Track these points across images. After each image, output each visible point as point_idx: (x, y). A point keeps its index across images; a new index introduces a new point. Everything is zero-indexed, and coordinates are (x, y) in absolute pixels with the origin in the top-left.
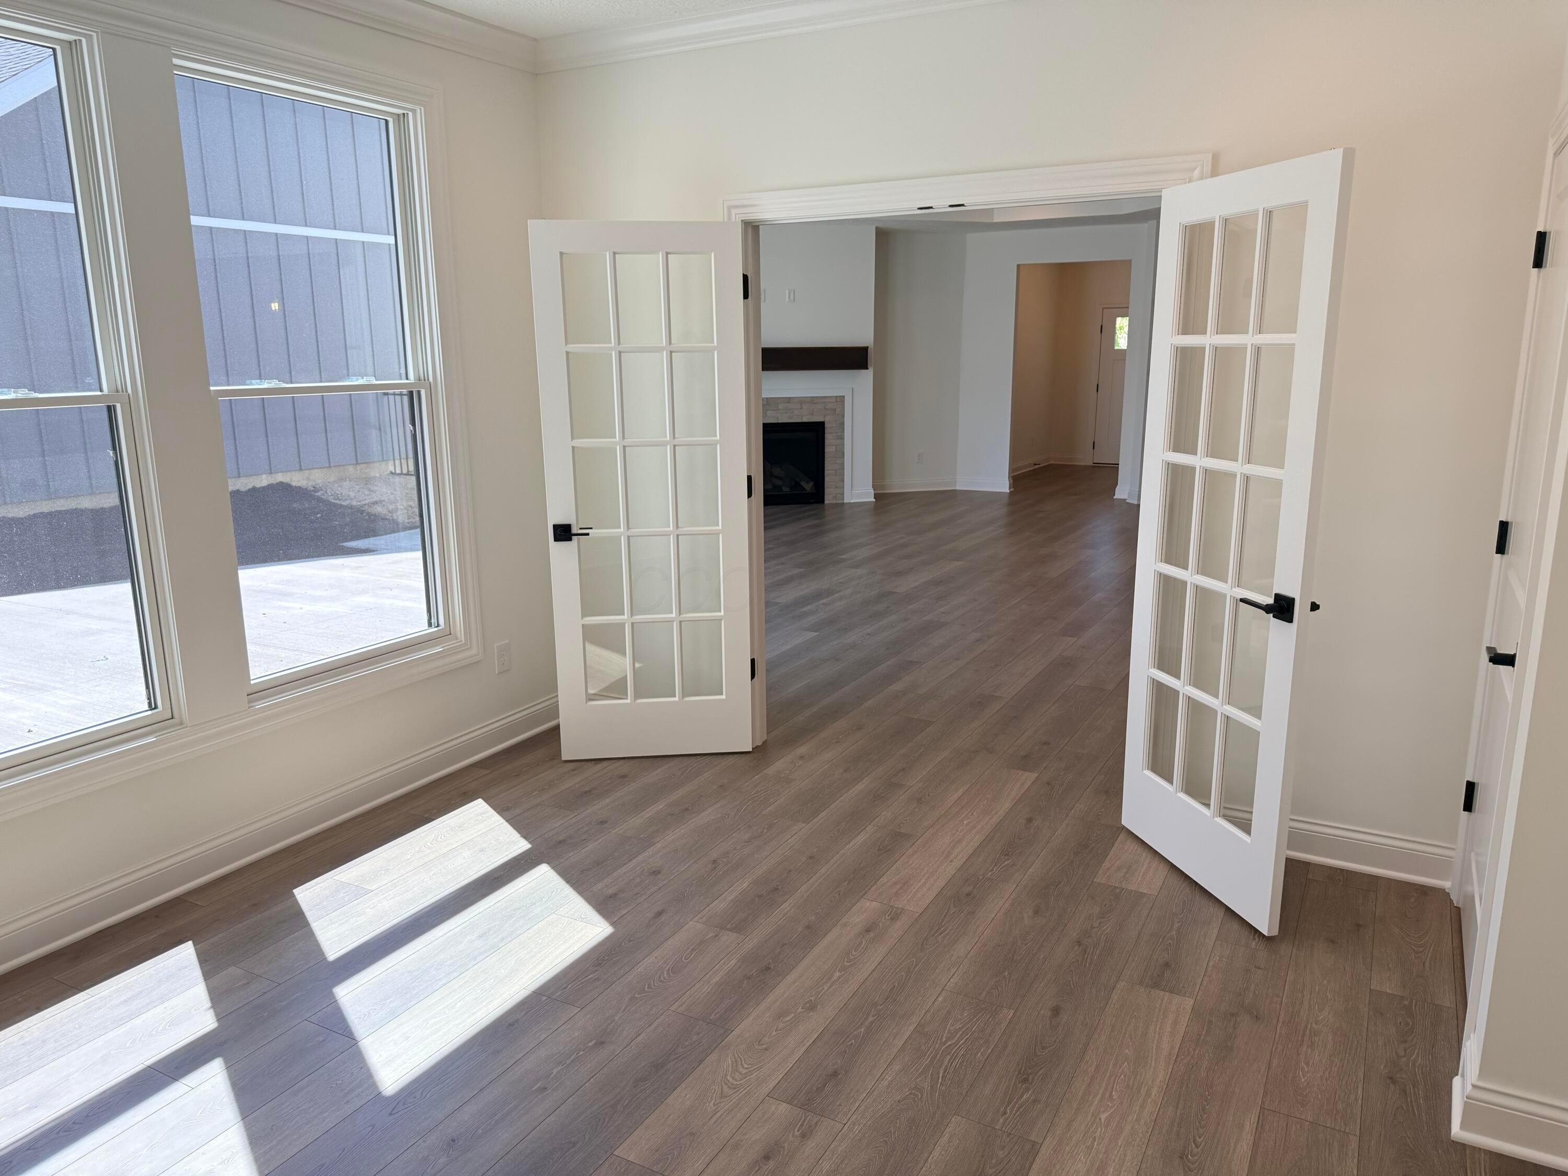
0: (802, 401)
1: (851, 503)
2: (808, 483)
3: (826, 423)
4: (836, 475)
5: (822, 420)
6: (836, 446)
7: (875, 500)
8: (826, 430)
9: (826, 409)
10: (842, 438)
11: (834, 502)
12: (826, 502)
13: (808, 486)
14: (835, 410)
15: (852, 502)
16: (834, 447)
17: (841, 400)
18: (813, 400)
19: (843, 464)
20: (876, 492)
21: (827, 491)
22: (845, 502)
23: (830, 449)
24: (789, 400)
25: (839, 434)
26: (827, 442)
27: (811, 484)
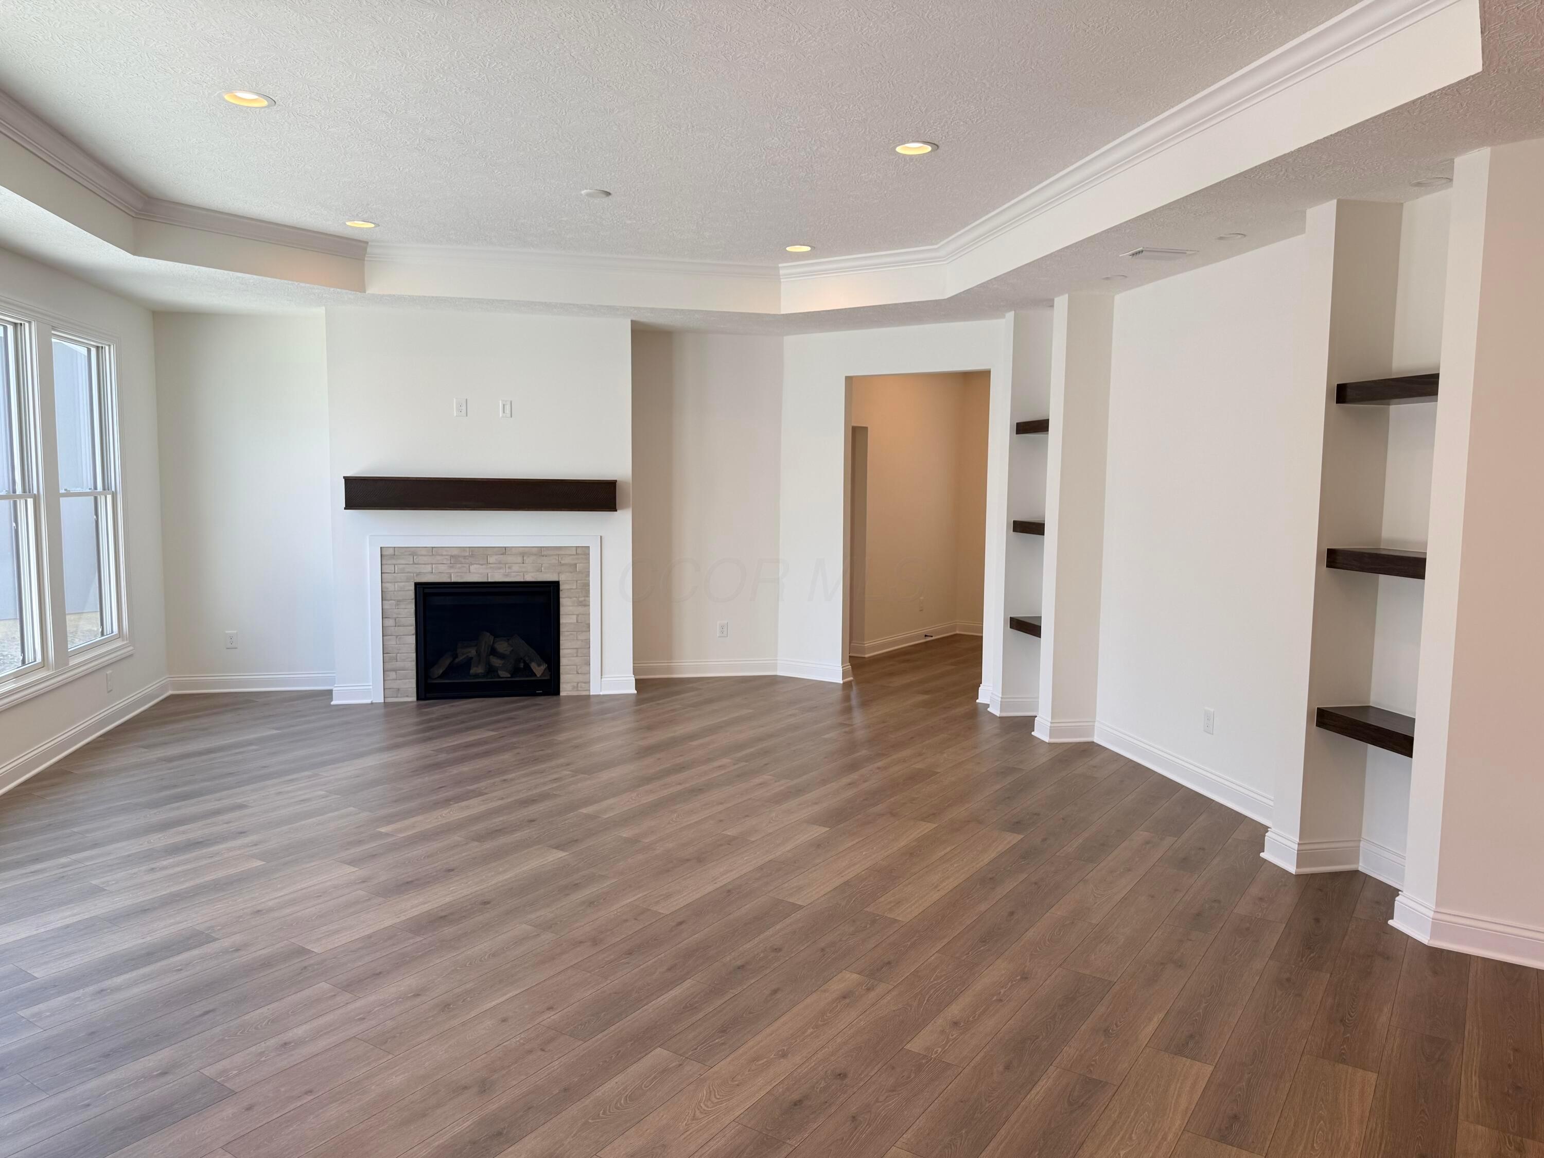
0: (524, 553)
1: (600, 695)
2: (539, 665)
3: (560, 583)
4: (577, 656)
5: (557, 580)
6: (578, 615)
7: (636, 692)
8: (561, 593)
9: (561, 565)
10: (586, 604)
11: (575, 693)
12: (562, 694)
13: (539, 670)
14: (576, 565)
15: (601, 693)
16: (575, 617)
17: (584, 552)
18: (541, 552)
19: (588, 642)
20: (638, 677)
21: (564, 678)
22: (591, 694)
23: (567, 619)
24: (504, 551)
25: (582, 599)
26: (563, 610)
27: (544, 667)
